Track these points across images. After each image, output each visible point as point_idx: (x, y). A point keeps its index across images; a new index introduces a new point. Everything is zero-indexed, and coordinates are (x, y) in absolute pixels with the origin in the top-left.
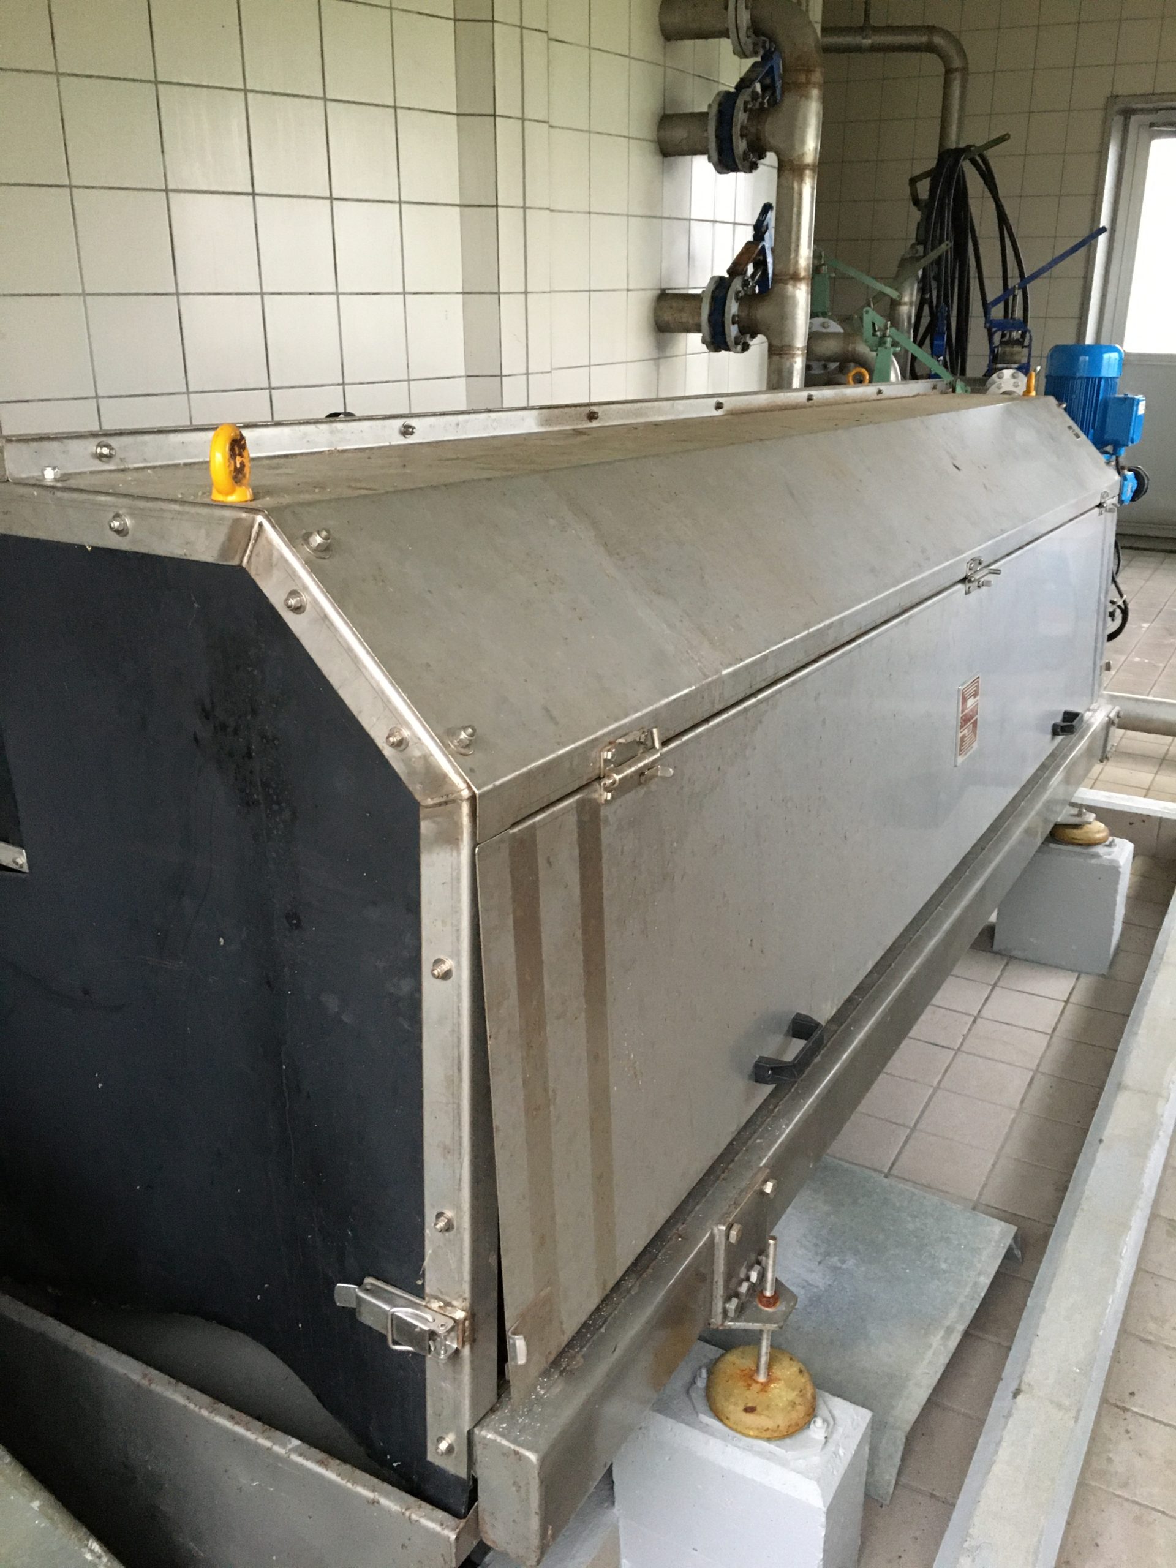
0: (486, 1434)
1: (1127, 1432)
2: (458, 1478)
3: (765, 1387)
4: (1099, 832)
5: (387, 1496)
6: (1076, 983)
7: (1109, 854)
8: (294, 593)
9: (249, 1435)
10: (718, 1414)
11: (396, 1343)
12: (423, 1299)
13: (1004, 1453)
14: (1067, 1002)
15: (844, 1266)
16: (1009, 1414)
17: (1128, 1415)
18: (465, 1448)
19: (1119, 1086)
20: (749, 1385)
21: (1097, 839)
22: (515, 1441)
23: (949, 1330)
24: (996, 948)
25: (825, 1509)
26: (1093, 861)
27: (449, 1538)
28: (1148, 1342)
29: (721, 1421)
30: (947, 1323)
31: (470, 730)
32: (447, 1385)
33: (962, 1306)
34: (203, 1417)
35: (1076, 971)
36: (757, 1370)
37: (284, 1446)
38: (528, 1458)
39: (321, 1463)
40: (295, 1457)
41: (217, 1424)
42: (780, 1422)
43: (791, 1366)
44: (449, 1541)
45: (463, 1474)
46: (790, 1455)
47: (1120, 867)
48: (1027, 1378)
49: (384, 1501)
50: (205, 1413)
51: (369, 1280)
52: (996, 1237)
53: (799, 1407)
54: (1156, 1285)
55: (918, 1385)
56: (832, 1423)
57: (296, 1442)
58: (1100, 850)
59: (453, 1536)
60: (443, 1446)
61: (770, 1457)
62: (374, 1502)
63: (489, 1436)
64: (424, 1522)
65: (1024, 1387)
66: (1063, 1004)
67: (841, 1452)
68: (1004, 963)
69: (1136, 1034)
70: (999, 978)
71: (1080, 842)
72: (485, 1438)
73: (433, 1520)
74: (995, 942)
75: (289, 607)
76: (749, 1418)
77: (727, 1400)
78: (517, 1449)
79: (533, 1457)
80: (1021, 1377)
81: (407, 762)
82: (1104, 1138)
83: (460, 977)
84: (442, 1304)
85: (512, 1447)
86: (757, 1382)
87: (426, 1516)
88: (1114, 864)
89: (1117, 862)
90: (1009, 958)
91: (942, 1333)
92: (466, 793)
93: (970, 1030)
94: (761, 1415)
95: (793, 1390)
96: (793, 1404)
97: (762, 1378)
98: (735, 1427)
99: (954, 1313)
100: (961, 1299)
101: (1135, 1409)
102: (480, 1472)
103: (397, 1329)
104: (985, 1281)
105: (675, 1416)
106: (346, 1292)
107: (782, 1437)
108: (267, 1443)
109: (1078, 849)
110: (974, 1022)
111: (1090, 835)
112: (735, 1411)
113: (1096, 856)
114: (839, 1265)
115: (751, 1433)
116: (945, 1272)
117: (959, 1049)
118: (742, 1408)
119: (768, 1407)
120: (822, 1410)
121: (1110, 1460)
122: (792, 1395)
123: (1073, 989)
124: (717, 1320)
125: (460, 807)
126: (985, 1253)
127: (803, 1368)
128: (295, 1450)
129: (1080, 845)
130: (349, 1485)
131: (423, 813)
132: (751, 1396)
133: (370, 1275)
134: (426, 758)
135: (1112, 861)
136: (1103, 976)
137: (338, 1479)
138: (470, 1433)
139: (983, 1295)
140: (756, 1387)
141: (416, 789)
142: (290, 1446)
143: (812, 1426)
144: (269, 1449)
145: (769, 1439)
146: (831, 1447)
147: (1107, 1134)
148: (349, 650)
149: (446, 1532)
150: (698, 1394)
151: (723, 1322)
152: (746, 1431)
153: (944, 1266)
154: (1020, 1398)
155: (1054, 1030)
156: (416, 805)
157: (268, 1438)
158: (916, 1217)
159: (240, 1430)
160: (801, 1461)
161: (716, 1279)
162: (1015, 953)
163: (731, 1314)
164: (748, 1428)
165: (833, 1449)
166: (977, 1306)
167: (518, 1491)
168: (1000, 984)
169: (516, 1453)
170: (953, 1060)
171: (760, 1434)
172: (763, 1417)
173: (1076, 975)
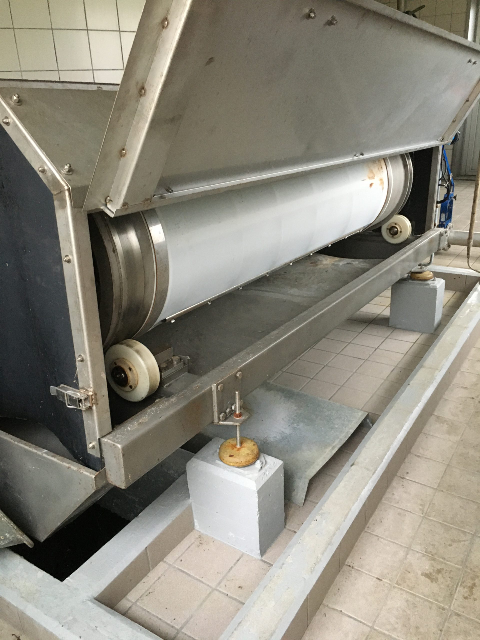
0: (105, 440)
1: (403, 485)
2: (98, 458)
3: (239, 449)
4: (429, 275)
5: (73, 465)
6: (420, 336)
7: (433, 284)
8: (7, 118)
9: (30, 449)
10: (221, 460)
11: (69, 405)
12: (79, 389)
13: (342, 484)
14: (414, 343)
15: (298, 427)
16: (348, 471)
17: (404, 480)
18: (98, 446)
19: (422, 367)
20: (233, 449)
21: (429, 277)
22: (114, 441)
23: (333, 448)
24: (390, 325)
25: (257, 491)
26: (426, 287)
27: (92, 477)
28: (419, 456)
29: (222, 461)
30: (334, 444)
31: (68, 165)
32: (90, 422)
33: (341, 439)
34: (16, 444)
35: (421, 332)
36: (237, 444)
37: (41, 451)
38: (117, 446)
39: (52, 456)
40: (45, 455)
41: (20, 446)
42: (242, 460)
43: (251, 443)
44: (92, 479)
45: (99, 456)
46: (246, 472)
47: (437, 288)
48: (357, 461)
49: (72, 467)
50: (16, 443)
51: (62, 385)
52: (359, 416)
53: (250, 456)
54: (426, 438)
55: (318, 465)
56: (264, 462)
57: (46, 451)
58: (429, 282)
59: (94, 477)
60: (91, 445)
61: (240, 474)
62: (69, 468)
63: (106, 440)
64: (85, 473)
65: (355, 463)
66: (413, 344)
67: (267, 473)
68: (392, 330)
69: (434, 349)
70: (389, 335)
71: (421, 279)
72: (104, 441)
73: (87, 472)
74: (390, 323)
75: (4, 122)
76: (231, 459)
77: (224, 453)
78: (114, 443)
79: (119, 446)
80: (355, 460)
81: (47, 178)
82: (410, 384)
83: (73, 261)
84: (85, 391)
85: (112, 443)
86: (236, 448)
87: (86, 471)
88: (435, 287)
89: (436, 286)
90: (395, 328)
91: (330, 448)
92: (66, 188)
93: (373, 353)
94: (235, 457)
95: (249, 450)
96: (248, 454)
97: (238, 446)
98: (226, 462)
99: (337, 442)
100: (341, 437)
101: (407, 478)
102: (105, 455)
103: (70, 400)
104: (352, 431)
105: (208, 462)
106: (53, 389)
107: (244, 467)
108: (35, 451)
109: (420, 282)
110: (375, 350)
111: (425, 276)
112: (226, 457)
113: (428, 284)
114: (296, 426)
115: (232, 464)
116: (336, 428)
117: (367, 359)
118: (229, 455)
119: (238, 455)
120: (262, 458)
121: (393, 494)
122: (249, 452)
123: (418, 338)
124: (216, 421)
125: (65, 192)
126: (353, 422)
127: (255, 443)
128: (46, 453)
129: (421, 280)
130: (61, 463)
131: (54, 197)
132: (233, 452)
133: (62, 384)
134: (53, 175)
135: (433, 286)
136: (432, 334)
137: (58, 461)
138: (99, 439)
139: (350, 436)
140: (235, 449)
141: (51, 188)
142: (43, 452)
143: (256, 463)
144: (36, 453)
145: (238, 467)
146: (263, 470)
147: (411, 383)
148: (25, 137)
149: (91, 475)
150: (217, 454)
151: (218, 422)
152: (230, 464)
153: (336, 426)
154: (353, 467)
155: (407, 353)
156: (52, 195)
157: (36, 450)
158: (329, 410)
159: (27, 447)
160: (251, 475)
161: (214, 405)
162: (397, 326)
163: (221, 419)
164: (230, 462)
165: (264, 471)
166: (347, 439)
167: (116, 460)
168: (389, 337)
169: (114, 445)
170: (364, 363)
171: (235, 465)
172: (236, 458)
173: (421, 334)
